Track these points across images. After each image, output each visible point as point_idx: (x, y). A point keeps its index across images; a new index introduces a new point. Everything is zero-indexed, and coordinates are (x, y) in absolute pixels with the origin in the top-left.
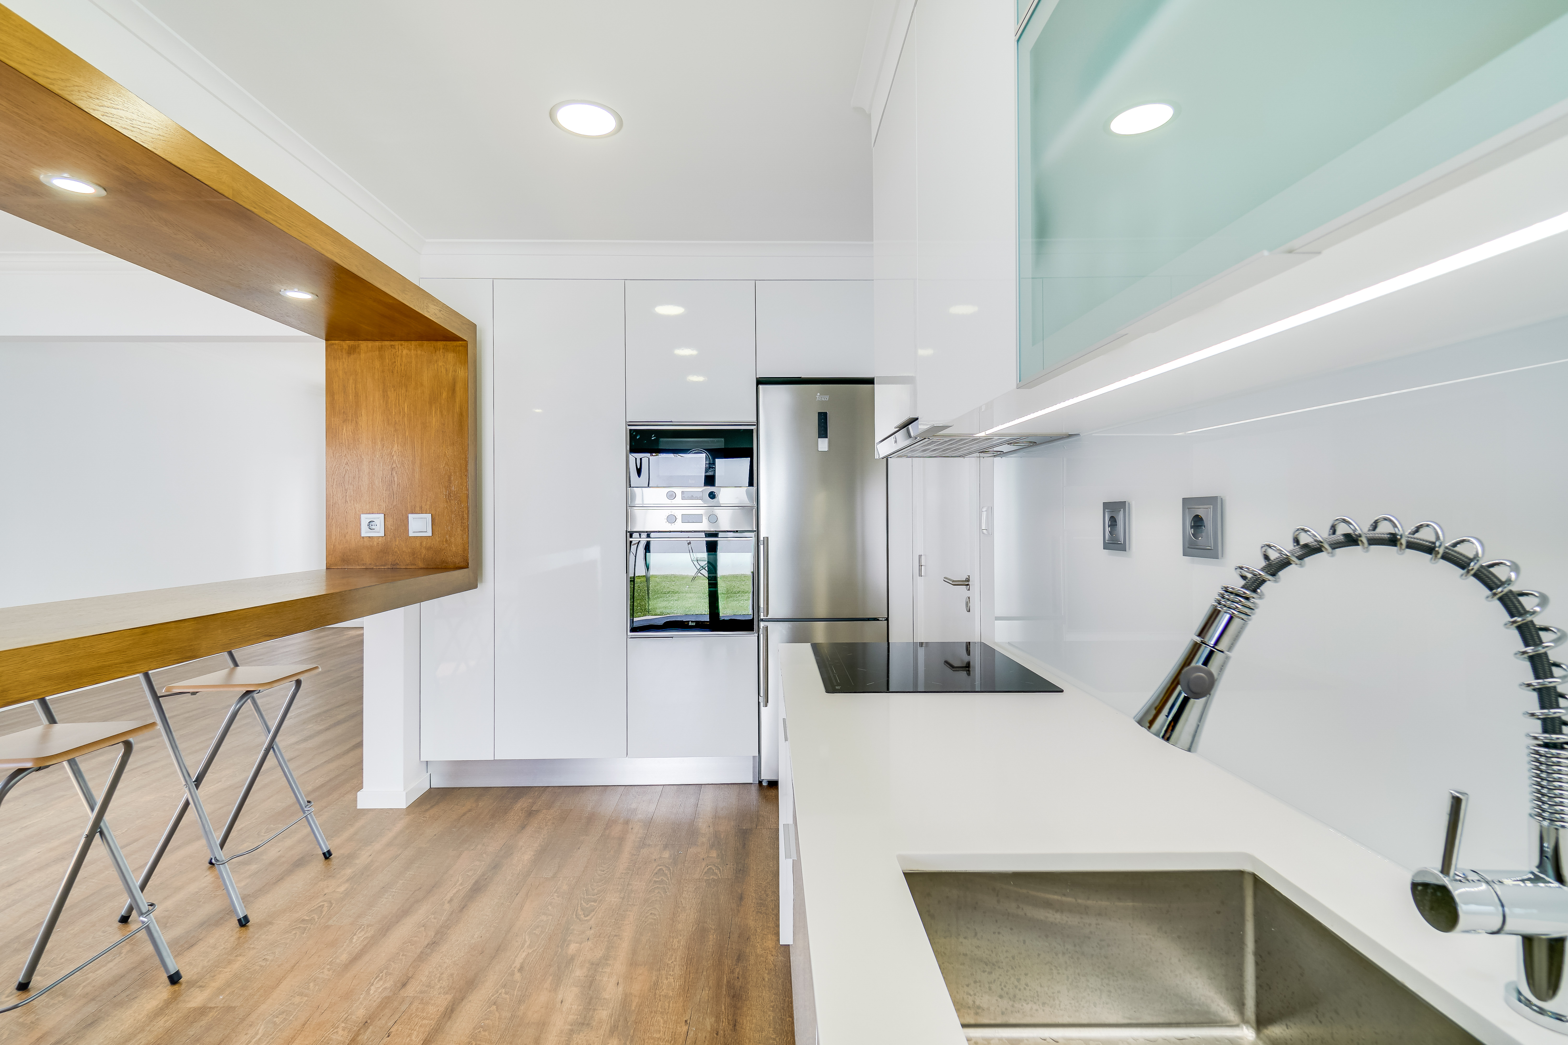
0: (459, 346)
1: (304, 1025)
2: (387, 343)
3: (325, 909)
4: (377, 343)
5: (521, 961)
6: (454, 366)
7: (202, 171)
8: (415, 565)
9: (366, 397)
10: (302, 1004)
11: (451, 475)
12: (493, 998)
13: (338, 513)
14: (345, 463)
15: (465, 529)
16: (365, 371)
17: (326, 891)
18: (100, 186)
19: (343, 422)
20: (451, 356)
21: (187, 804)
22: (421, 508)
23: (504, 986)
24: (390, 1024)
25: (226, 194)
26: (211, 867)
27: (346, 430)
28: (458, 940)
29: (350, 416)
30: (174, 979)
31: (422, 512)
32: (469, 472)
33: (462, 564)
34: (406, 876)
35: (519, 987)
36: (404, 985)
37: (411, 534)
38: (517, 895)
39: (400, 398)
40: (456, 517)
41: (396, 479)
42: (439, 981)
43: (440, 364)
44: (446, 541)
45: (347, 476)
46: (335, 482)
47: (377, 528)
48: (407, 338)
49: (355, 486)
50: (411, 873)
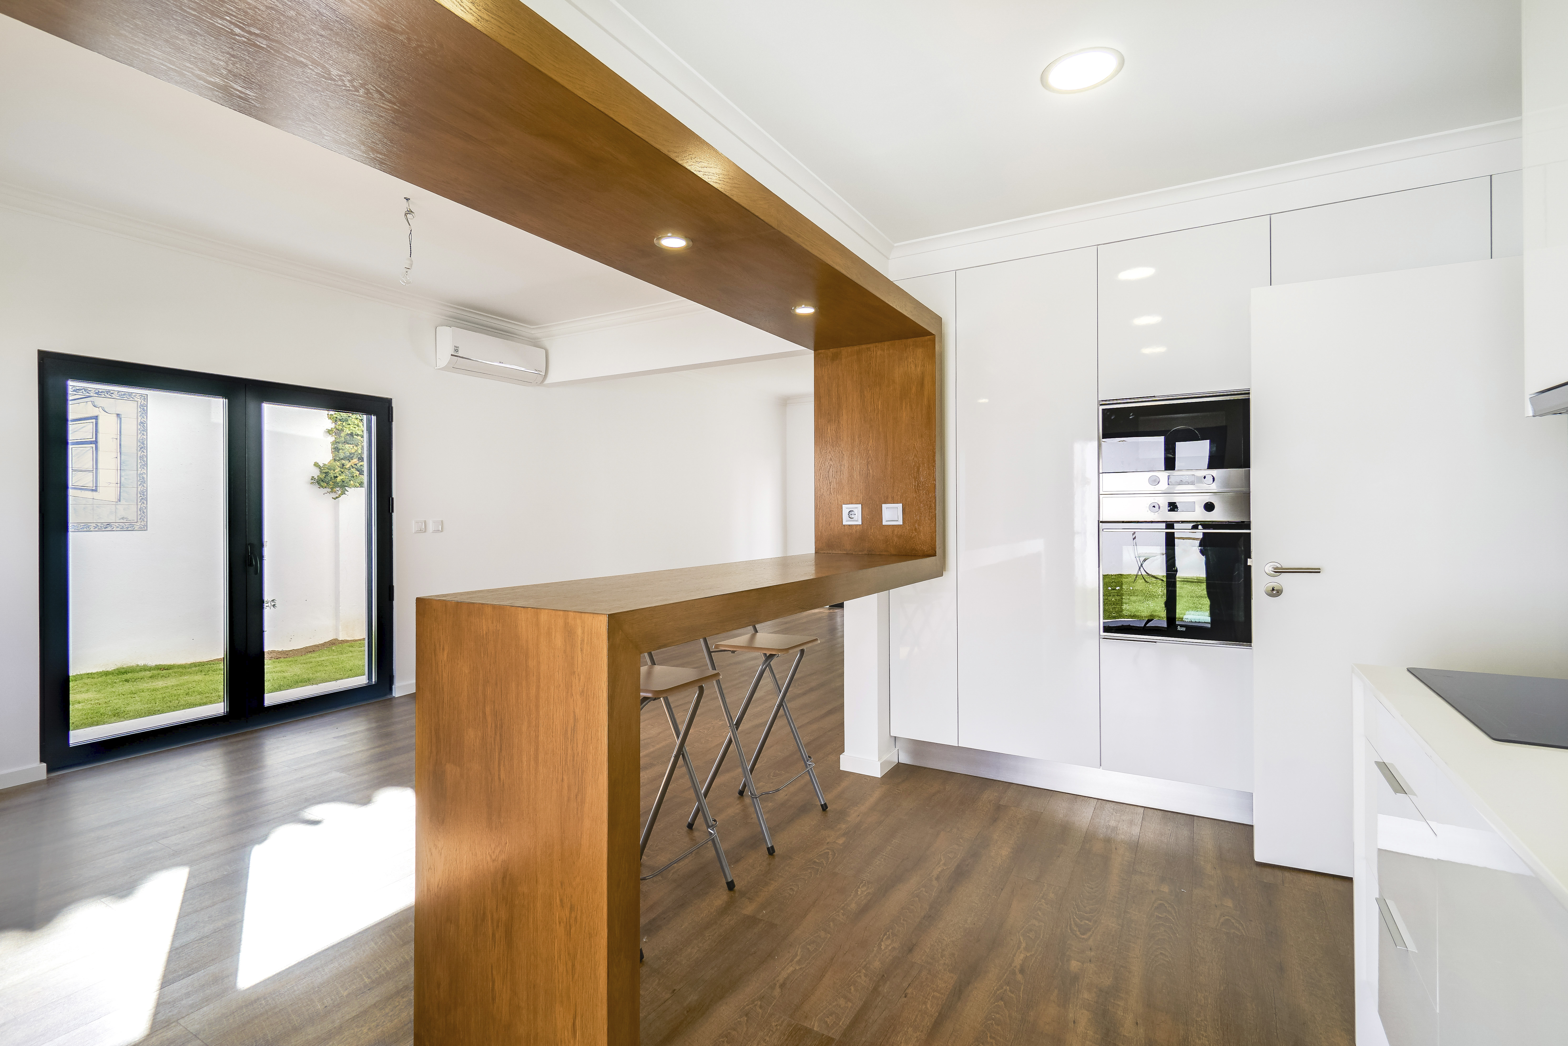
0: (927, 341)
1: (832, 959)
2: (864, 346)
3: (830, 856)
4: (856, 348)
5: (1021, 962)
6: (922, 361)
7: (759, 209)
8: (888, 551)
9: (846, 397)
10: (827, 940)
11: (919, 466)
12: (998, 992)
13: (824, 504)
14: (829, 459)
15: (933, 518)
16: (845, 374)
17: (828, 840)
18: (689, 238)
19: (828, 422)
20: (920, 352)
21: (730, 741)
22: (893, 498)
23: (1008, 984)
24: (905, 985)
25: (774, 226)
26: (740, 797)
27: (830, 429)
28: (952, 921)
29: (833, 416)
30: (731, 886)
31: (894, 501)
32: (936, 463)
33: (930, 552)
34: (892, 843)
35: (1023, 990)
36: (910, 950)
37: (884, 523)
38: (1002, 890)
39: (875, 396)
40: (924, 506)
41: (871, 472)
42: (942, 957)
43: (910, 361)
44: (916, 529)
45: (831, 470)
46: (822, 476)
47: (855, 517)
48: (881, 340)
49: (837, 479)
50: (896, 841)
